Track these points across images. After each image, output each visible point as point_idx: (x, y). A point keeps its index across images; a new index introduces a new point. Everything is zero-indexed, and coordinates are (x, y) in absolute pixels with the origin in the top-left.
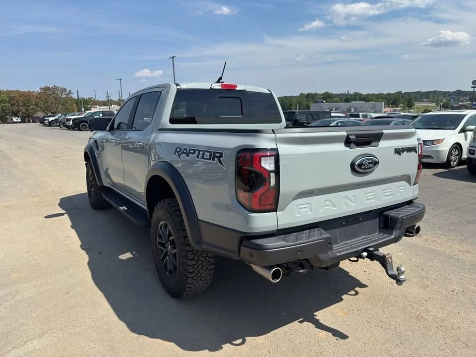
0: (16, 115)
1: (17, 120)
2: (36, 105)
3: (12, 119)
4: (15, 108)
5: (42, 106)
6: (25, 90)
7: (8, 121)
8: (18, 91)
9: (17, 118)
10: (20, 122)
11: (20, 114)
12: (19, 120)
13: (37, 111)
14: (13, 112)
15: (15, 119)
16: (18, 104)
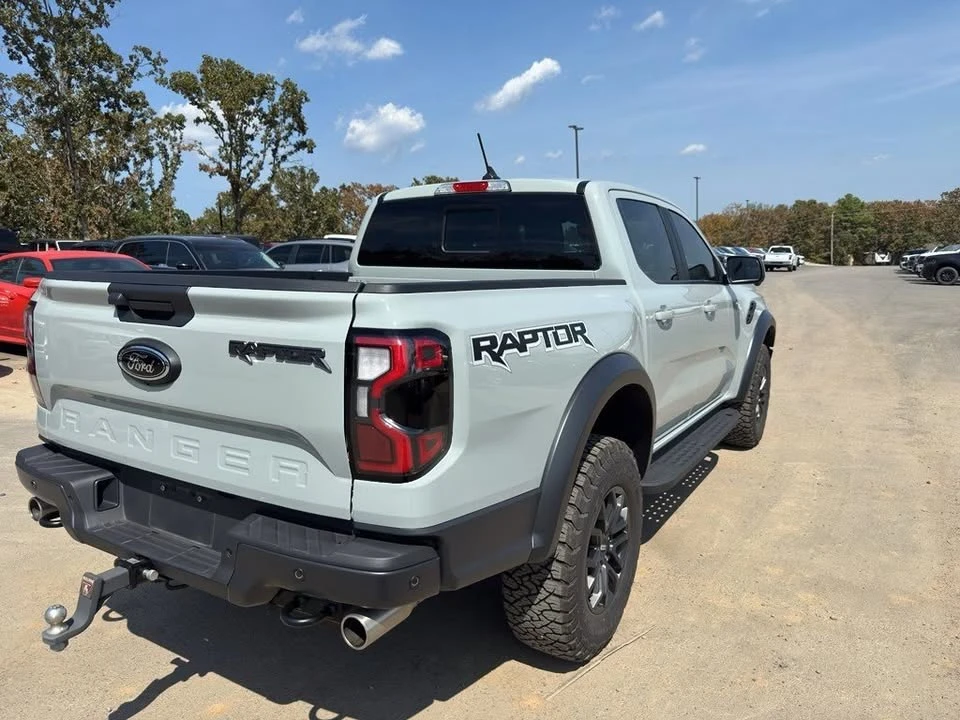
0: (883, 249)
1: (883, 258)
2: (928, 229)
3: (874, 258)
4: (884, 236)
5: (939, 231)
6: (911, 199)
7: (868, 260)
8: (896, 201)
9: (883, 256)
10: (887, 264)
11: (892, 247)
12: (886, 260)
13: (926, 241)
14: (880, 244)
15: (878, 258)
16: (892, 228)
